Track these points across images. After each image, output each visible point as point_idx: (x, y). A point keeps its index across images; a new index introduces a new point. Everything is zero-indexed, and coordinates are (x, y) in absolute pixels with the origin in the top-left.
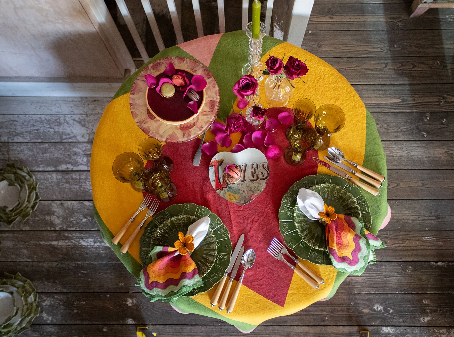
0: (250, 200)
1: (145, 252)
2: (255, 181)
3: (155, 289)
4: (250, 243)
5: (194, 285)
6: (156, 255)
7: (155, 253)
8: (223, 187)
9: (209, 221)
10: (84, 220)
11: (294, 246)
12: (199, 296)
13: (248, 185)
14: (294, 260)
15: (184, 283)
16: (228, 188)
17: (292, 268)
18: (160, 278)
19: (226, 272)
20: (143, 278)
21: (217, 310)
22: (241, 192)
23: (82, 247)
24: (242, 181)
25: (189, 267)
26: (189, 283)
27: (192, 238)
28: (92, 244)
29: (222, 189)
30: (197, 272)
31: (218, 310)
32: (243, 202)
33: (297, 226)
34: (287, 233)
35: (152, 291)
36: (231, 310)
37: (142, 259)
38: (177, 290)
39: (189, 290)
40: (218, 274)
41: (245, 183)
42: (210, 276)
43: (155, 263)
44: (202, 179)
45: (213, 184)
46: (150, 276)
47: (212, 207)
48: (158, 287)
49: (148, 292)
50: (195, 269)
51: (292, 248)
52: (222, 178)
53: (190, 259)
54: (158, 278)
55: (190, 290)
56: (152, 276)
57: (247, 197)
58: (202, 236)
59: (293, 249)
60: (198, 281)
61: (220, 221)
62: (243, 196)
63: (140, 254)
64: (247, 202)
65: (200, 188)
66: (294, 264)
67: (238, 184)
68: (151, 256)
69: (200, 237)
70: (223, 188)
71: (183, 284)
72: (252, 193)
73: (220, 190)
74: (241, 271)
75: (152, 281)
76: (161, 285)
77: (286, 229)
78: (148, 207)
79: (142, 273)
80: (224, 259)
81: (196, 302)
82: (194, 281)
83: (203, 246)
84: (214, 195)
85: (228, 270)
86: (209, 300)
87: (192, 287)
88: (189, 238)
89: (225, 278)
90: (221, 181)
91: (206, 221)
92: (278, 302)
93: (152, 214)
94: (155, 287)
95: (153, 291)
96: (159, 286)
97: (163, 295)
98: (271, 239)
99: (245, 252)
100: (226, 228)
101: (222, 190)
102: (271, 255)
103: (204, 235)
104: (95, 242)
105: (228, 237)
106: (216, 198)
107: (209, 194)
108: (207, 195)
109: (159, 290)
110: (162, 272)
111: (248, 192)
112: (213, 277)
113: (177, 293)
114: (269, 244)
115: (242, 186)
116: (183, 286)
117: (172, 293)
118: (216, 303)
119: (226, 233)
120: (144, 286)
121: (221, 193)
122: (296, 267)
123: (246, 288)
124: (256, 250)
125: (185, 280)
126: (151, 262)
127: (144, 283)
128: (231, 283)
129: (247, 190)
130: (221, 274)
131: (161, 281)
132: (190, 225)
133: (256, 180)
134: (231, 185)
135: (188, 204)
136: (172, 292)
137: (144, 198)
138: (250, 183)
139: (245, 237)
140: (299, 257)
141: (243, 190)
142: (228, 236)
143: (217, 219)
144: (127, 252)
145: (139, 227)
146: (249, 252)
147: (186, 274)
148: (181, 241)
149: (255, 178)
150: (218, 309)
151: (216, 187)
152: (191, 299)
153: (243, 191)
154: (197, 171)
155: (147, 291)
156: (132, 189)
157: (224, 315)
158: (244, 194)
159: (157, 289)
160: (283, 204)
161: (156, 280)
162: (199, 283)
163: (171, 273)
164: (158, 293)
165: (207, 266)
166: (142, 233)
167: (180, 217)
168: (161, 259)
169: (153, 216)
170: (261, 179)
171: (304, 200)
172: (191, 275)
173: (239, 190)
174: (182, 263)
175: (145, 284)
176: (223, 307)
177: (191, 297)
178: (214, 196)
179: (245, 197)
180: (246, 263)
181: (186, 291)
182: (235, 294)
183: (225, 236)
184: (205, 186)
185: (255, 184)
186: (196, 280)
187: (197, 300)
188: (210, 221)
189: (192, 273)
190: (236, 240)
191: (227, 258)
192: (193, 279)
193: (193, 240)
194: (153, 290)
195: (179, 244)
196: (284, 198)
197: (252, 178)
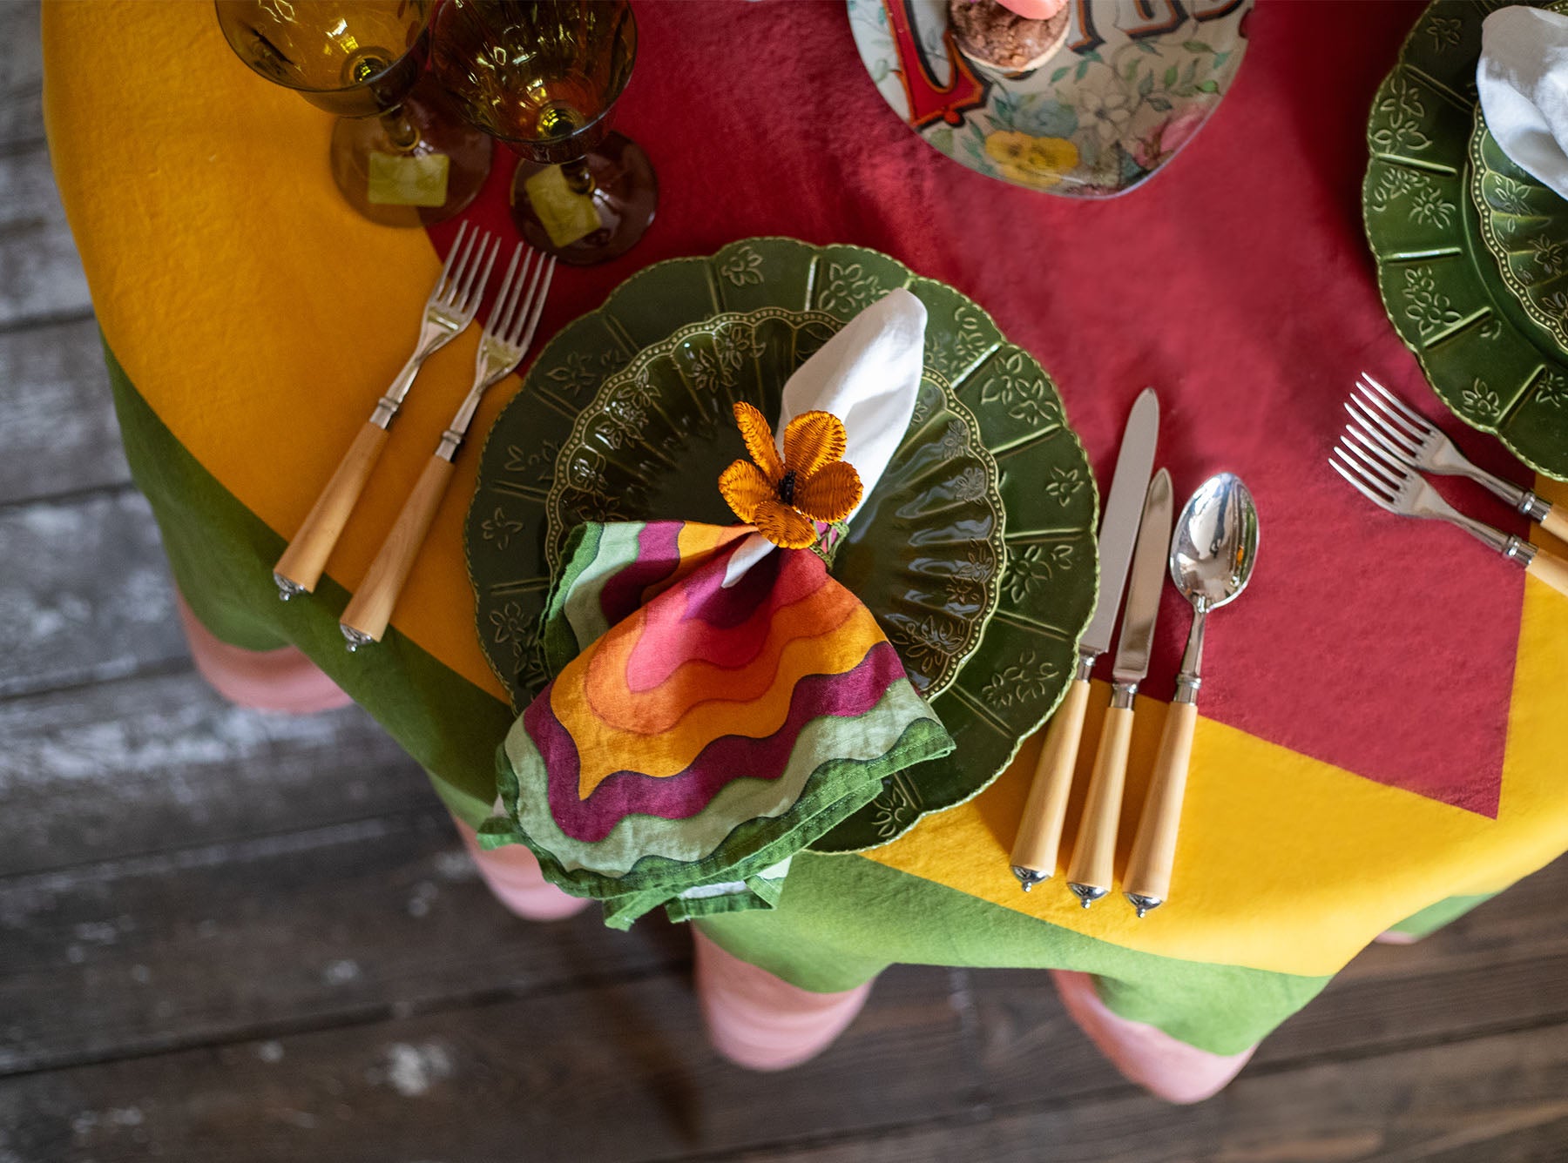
0: (1157, 156)
1: (512, 611)
2: (1165, 38)
3: (627, 825)
4: (1204, 441)
5: (899, 752)
6: (593, 602)
7: (587, 586)
8: (960, 103)
9: (918, 316)
10: (45, 624)
11: (1501, 408)
12: (924, 837)
13: (1122, 71)
14: (1514, 502)
15: (828, 748)
16: (990, 109)
17: (1513, 552)
18: (650, 749)
19: (1085, 653)
20: (530, 772)
21: (1060, 907)
22: (1087, 119)
23: (60, 787)
24: (1078, 49)
25: (841, 634)
26: (860, 741)
27: (830, 435)
28: (120, 758)
29: (952, 116)
30: (897, 664)
31: (1072, 909)
32: (1109, 179)
33: (1509, 262)
34: (1440, 328)
35: (608, 845)
36: (1160, 889)
37: (499, 655)
38: (785, 803)
39: (867, 787)
40: (1033, 672)
41: (1098, 58)
42: (976, 691)
43: (602, 648)
44: (812, 79)
45: (894, 92)
46: (584, 743)
47: (909, 243)
48: (646, 811)
49: (585, 863)
50: (878, 647)
51: (1488, 420)
52: (941, 50)
53: (832, 585)
54: (641, 745)
55: (872, 790)
56: (598, 744)
57: (1132, 147)
58: (887, 427)
59: (1501, 427)
60: (918, 722)
61: (983, 324)
62: (1106, 146)
63: (484, 624)
64: (1139, 176)
65: (806, 135)
66: (1520, 525)
67: (1057, 75)
68: (562, 614)
69: (876, 436)
70: (961, 111)
71: (820, 755)
72: (1163, 117)
73: (943, 125)
74: (1177, 634)
75: (601, 773)
76: (665, 792)
77: (1429, 311)
78: (482, 317)
79: (517, 739)
80: (1054, 565)
81: (916, 885)
82: (893, 724)
83: (900, 500)
84: (906, 167)
85: (1094, 632)
86: (994, 853)
87: (883, 764)
88: (812, 436)
89: (1081, 691)
90: (943, 71)
91: (899, 320)
92: (1456, 790)
93: (514, 353)
94: (630, 812)
95: (620, 846)
96: (656, 803)
97: (695, 856)
98: (1343, 389)
99: (1181, 497)
100: (1028, 362)
101: (959, 123)
102: (1359, 493)
103: (895, 419)
104: (134, 743)
105: (1057, 417)
106: (928, 185)
107: (874, 166)
108: (866, 173)
109: (660, 825)
110: (663, 700)
111: (1132, 113)
112: (1002, 693)
113: (790, 817)
114: (1333, 426)
115: (1082, 83)
116: (825, 768)
117: (754, 830)
118: (1046, 862)
119: (1033, 397)
120: (550, 825)
121: (955, 142)
122: (1536, 546)
123: (1227, 735)
124: (1251, 477)
125: (829, 722)
126: (575, 652)
127: (544, 806)
128: (1127, 716)
129: (1119, 99)
130: (1049, 671)
131: (666, 765)
132: (787, 370)
133: (1171, 28)
134: (1011, 86)
135: (746, 246)
136: (753, 821)
137: (443, 258)
138: (1135, 51)
139: (1166, 405)
140: (1545, 473)
141: (1093, 103)
142: (1050, 411)
143: (963, 316)
144: (390, 630)
145: (446, 452)
146: (1209, 493)
147: (832, 687)
148: (763, 463)
149: (1163, 15)
150: (1070, 898)
151: (916, 109)
152: (877, 865)
153: (1101, 114)
154: (766, 35)
155: (573, 856)
156: (350, 220)
157: (1113, 937)
158: (1105, 129)
159: (644, 822)
160: (1382, 150)
161: (623, 761)
162: (924, 736)
163: (718, 706)
164: (653, 849)
165: (956, 622)
166: (469, 488)
167: (713, 328)
168: (639, 614)
169: (520, 369)
170: (1203, 18)
171: (1529, 78)
172: (864, 687)
173: (1068, 108)
174: (783, 620)
175: (556, 812)
176: (1103, 878)
177: (869, 853)
178: (912, 173)
179: (1117, 145)
180: (1200, 571)
181: (848, 802)
182: (1164, 782)
183: (1032, 413)
184: (841, 118)
185: (1170, 53)
186: (903, 717)
187: (916, 869)
188: (924, 320)
189: (869, 672)
190: (1110, 436)
191: (1071, 557)
192: (880, 713)
193: (838, 446)
194: (615, 836)
195: (747, 484)
196: (1380, 107)
197: (1140, 23)
